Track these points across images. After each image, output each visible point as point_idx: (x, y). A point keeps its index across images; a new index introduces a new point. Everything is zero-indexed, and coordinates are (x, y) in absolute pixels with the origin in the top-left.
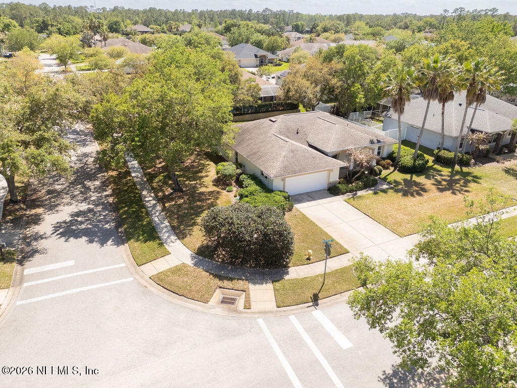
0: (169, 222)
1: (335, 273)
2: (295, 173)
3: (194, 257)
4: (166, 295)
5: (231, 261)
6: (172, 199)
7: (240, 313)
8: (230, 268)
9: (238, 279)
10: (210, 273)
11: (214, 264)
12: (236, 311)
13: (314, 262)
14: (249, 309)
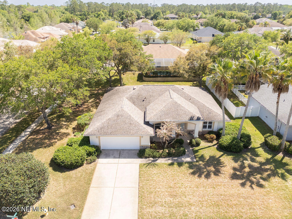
2: (106, 134)
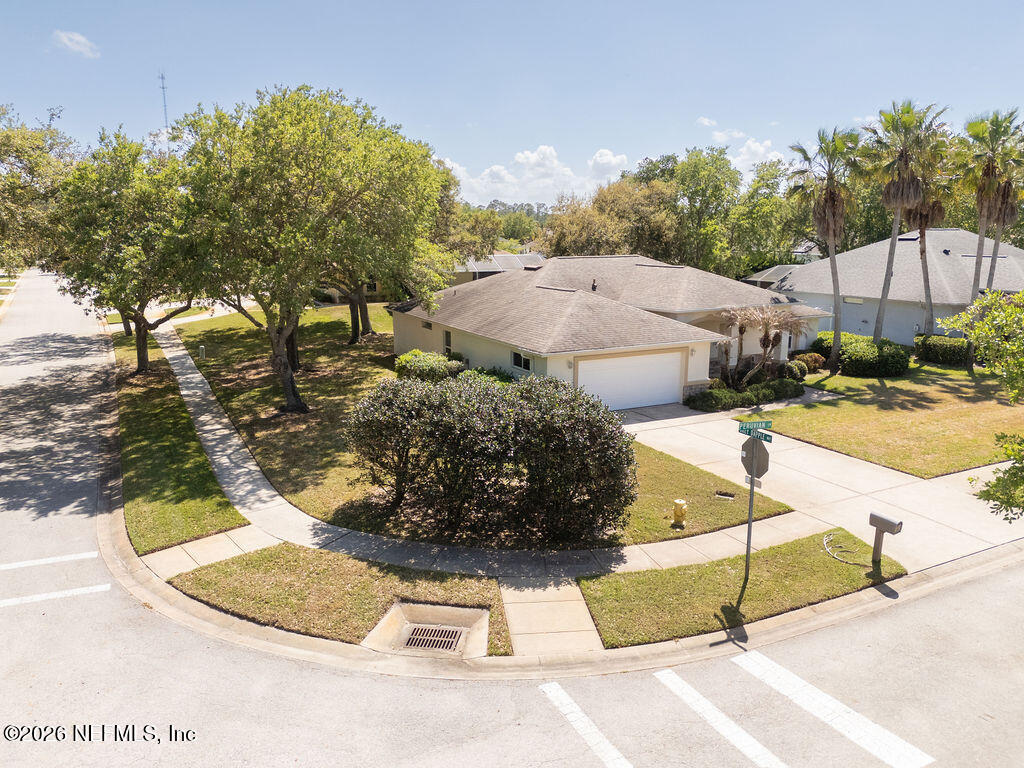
0: (258, 465)
1: (774, 554)
2: (600, 346)
3: (320, 529)
4: (213, 624)
5: (440, 535)
6: (277, 426)
7: (478, 668)
8: (436, 550)
9: (462, 577)
10: (369, 562)
11: (386, 543)
12: (460, 663)
13: (697, 534)
14: (506, 654)
